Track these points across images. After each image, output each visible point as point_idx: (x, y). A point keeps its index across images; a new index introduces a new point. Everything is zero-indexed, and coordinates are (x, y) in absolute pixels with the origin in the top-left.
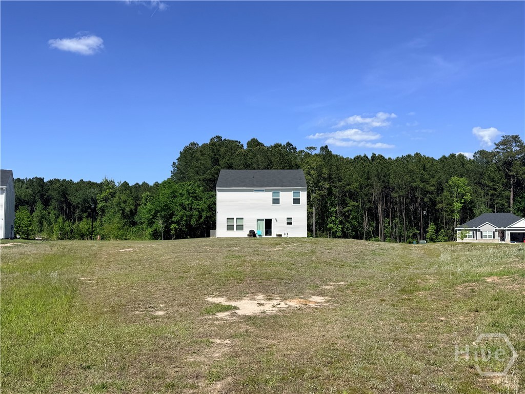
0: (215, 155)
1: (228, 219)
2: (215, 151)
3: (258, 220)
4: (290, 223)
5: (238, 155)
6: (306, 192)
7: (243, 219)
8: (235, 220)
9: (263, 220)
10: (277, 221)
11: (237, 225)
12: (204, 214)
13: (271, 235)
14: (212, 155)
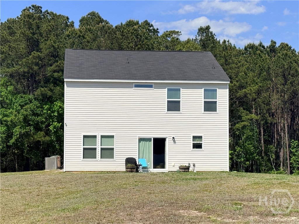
0: (34, 34)
1: (85, 137)
2: (34, 27)
3: (141, 140)
4: (198, 146)
5: (68, 36)
6: (227, 90)
7: (112, 137)
8: (99, 139)
9: (149, 140)
10: (174, 141)
11: (102, 149)
12: (17, 131)
13: (163, 167)
14: (28, 32)
